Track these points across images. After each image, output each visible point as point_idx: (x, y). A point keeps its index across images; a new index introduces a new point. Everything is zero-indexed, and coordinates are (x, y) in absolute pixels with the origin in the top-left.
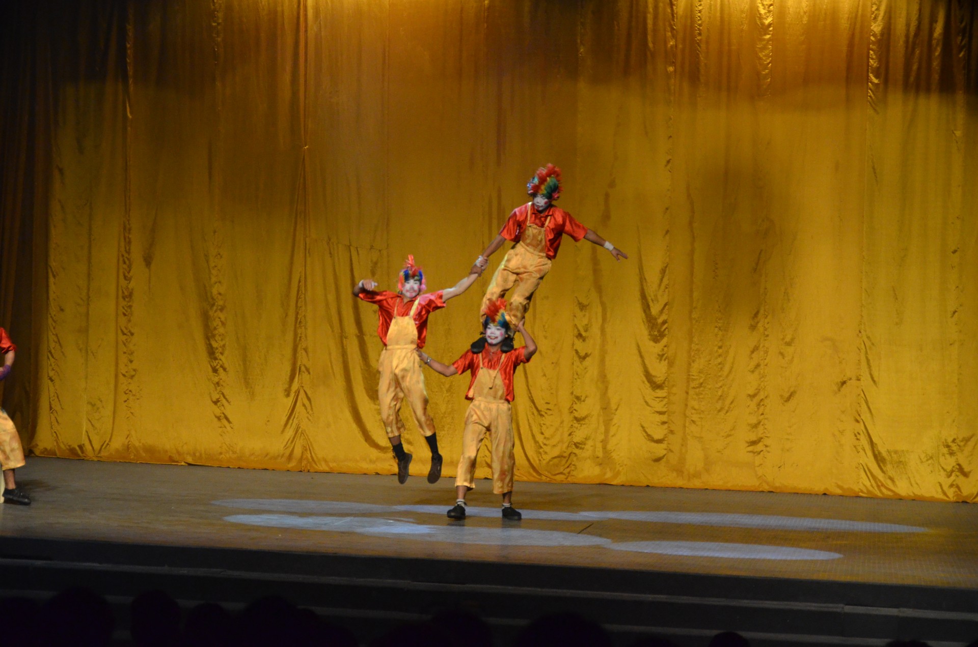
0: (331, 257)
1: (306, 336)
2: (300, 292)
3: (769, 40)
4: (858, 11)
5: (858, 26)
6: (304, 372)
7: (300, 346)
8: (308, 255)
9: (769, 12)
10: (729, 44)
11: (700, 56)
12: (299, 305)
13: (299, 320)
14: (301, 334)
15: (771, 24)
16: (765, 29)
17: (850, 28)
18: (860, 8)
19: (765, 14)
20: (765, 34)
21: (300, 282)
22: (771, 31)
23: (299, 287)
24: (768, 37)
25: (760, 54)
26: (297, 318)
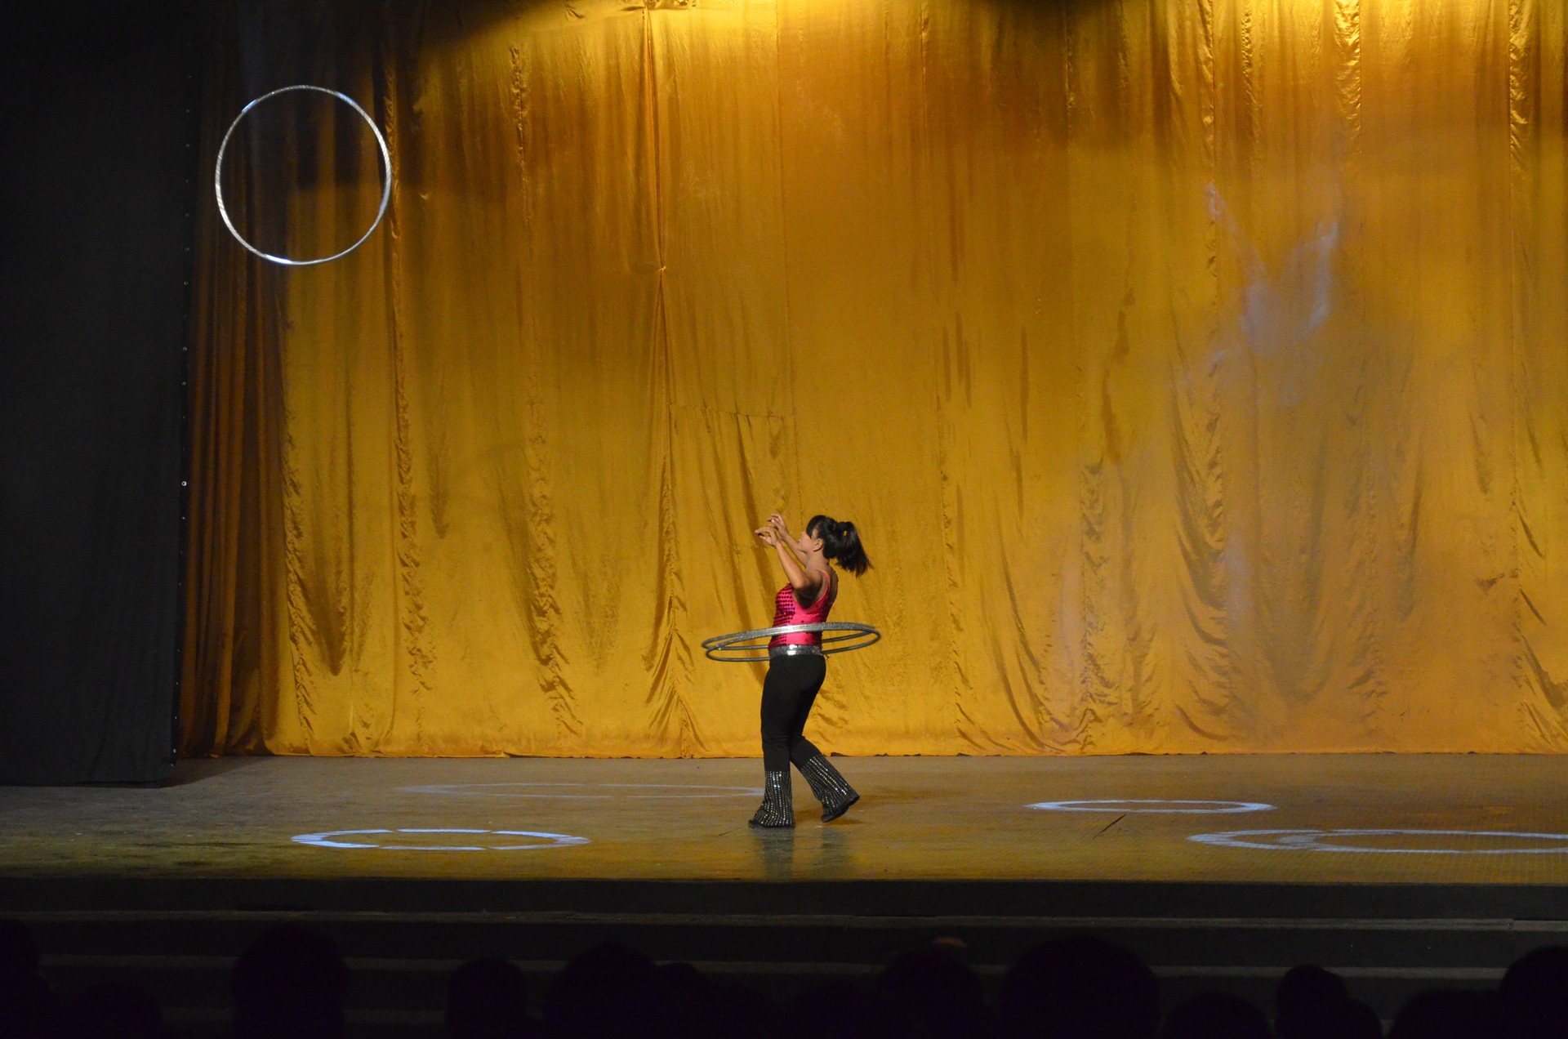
0: (709, 432)
1: (677, 553)
2: (665, 487)
3: (1355, 68)
4: (1488, 17)
5: (1490, 38)
6: (678, 609)
7: (668, 569)
8: (674, 431)
9: (1354, 25)
10: (1295, 78)
11: (1253, 98)
12: (665, 508)
13: (665, 530)
14: (669, 550)
15: (1358, 43)
16: (1349, 51)
17: (1477, 43)
18: (1492, 11)
19: (1348, 28)
20: (1350, 59)
21: (664, 471)
22: (1357, 54)
23: (663, 480)
24: (1353, 63)
25: (1342, 90)
26: (661, 527)
